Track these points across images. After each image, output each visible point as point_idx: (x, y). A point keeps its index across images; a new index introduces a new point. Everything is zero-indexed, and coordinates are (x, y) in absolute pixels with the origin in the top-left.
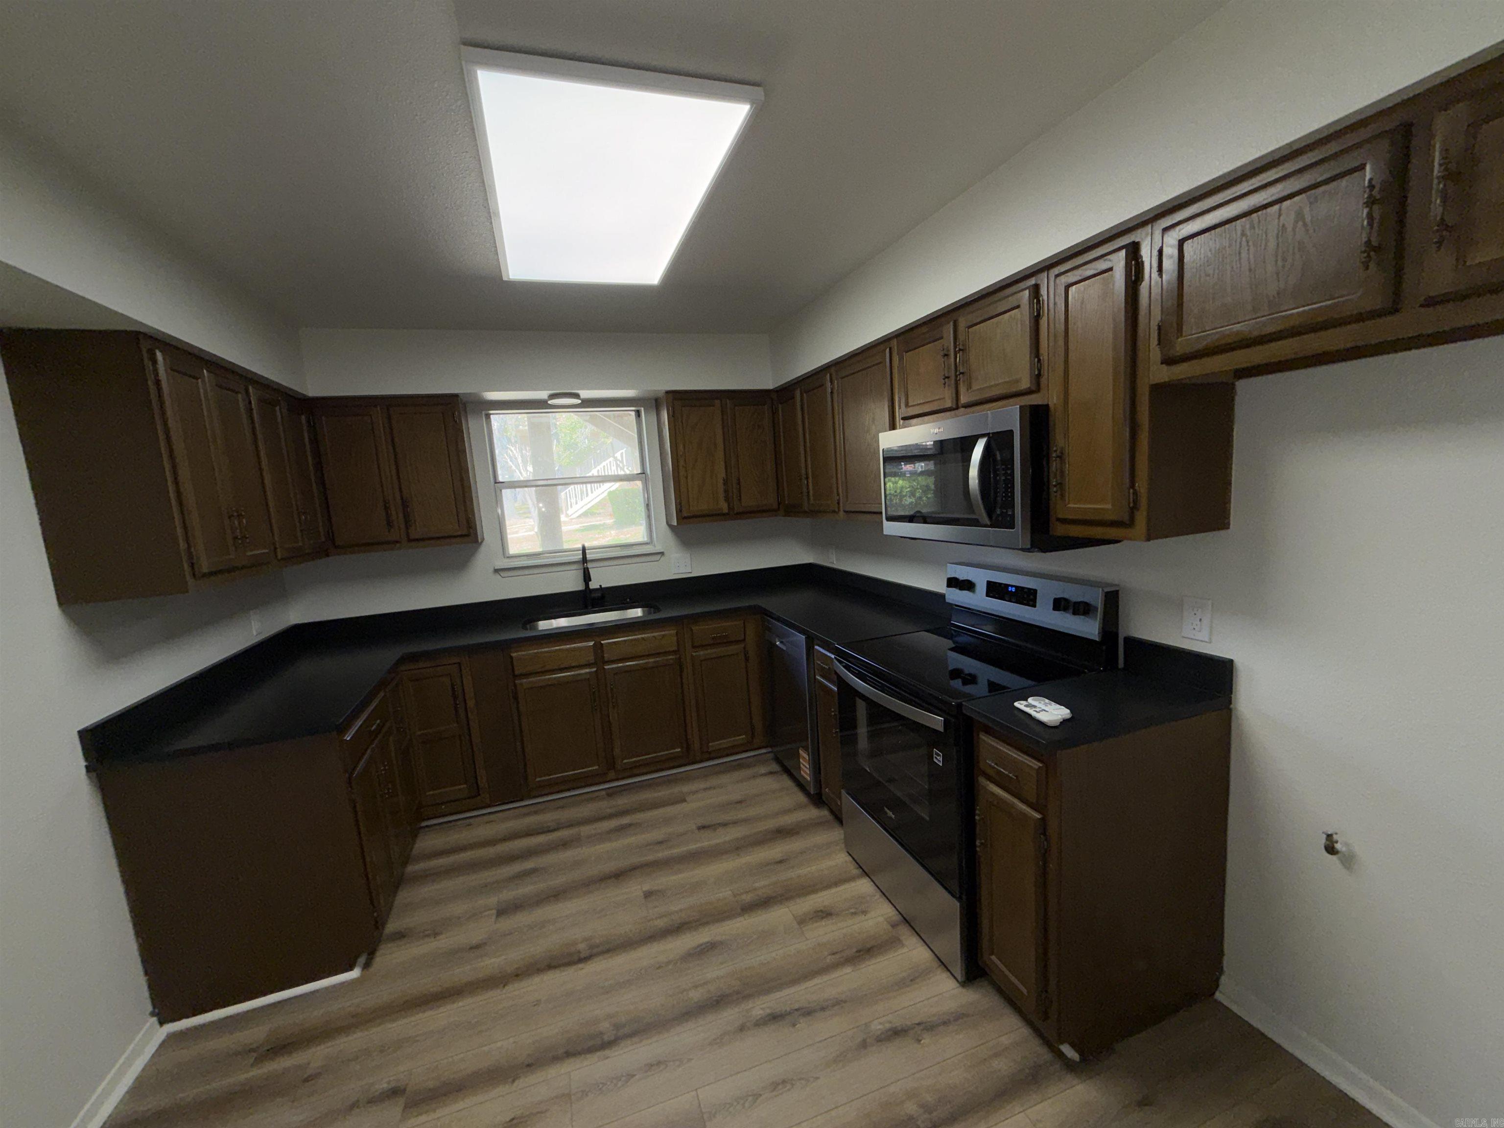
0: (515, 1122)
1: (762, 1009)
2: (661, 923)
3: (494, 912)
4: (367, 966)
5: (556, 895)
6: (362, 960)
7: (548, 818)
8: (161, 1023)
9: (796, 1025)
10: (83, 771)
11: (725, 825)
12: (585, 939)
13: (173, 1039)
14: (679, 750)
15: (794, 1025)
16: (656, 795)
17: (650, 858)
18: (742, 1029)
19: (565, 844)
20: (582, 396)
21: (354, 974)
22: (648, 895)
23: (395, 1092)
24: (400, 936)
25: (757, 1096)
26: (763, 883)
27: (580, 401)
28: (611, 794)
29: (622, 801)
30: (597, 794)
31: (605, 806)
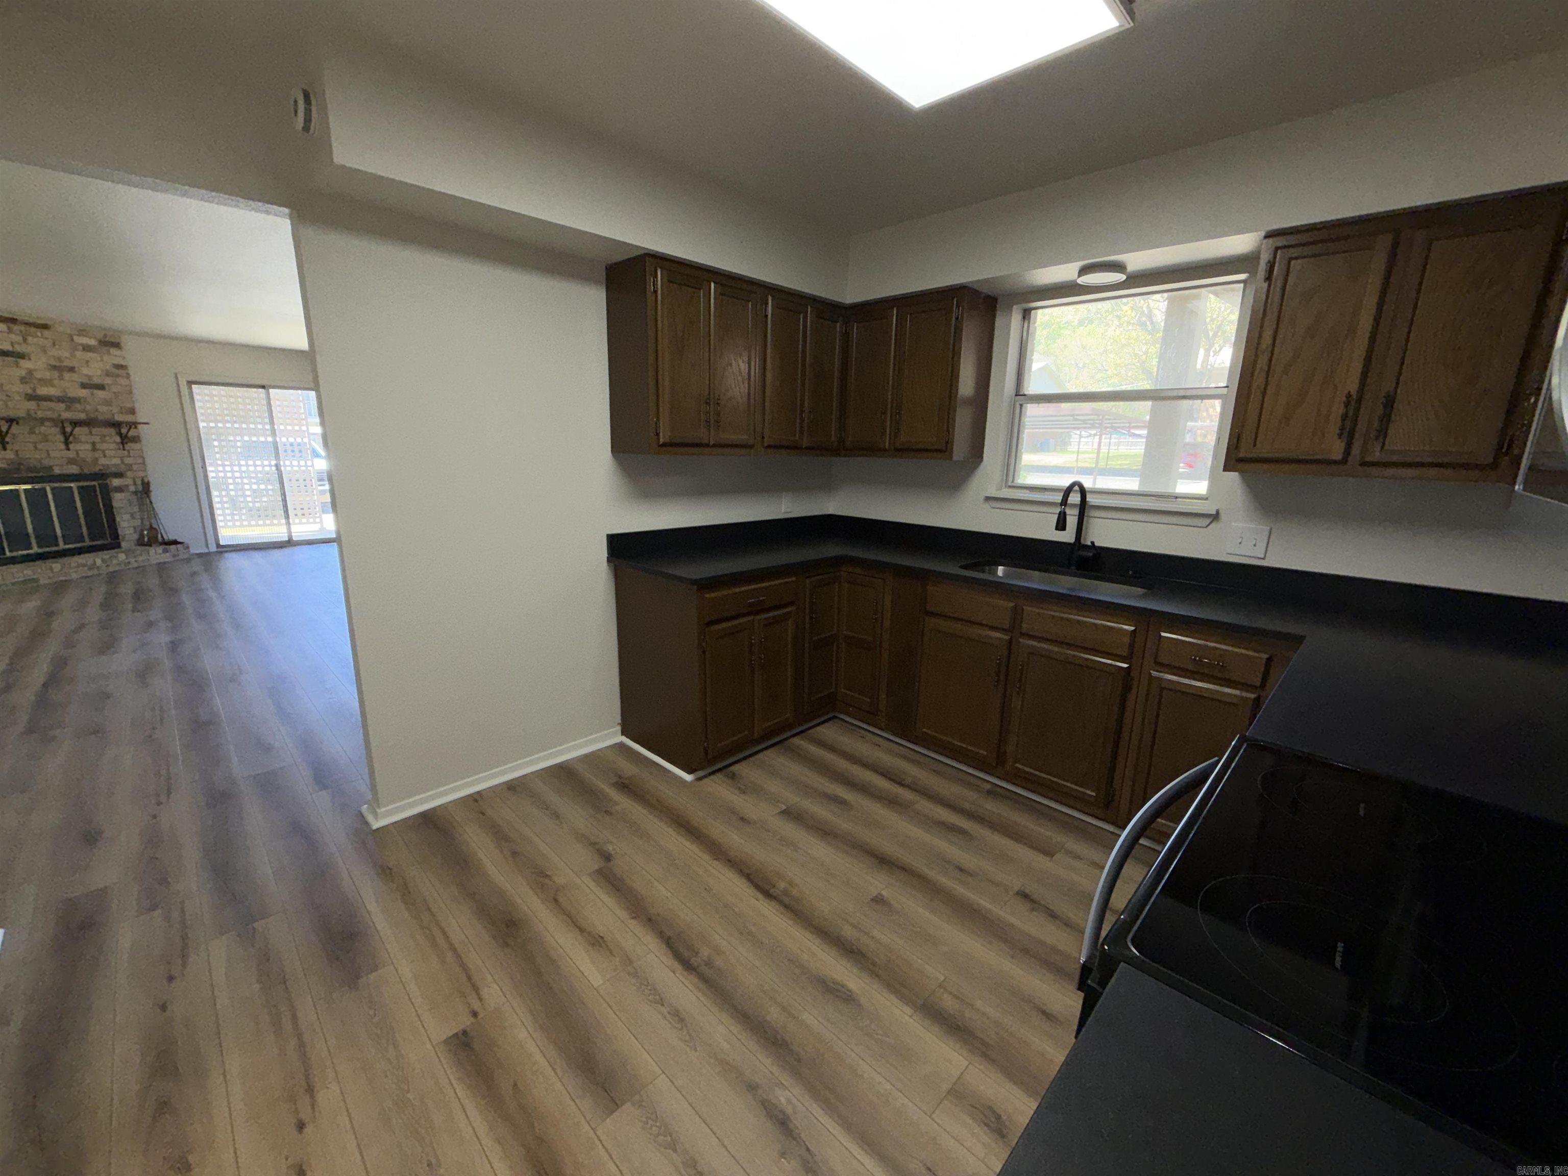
0: (600, 940)
1: (789, 1102)
2: (848, 932)
3: (784, 807)
4: (699, 779)
5: (825, 832)
6: (700, 773)
7: (913, 771)
8: (623, 734)
9: (785, 1158)
10: (606, 559)
11: (1053, 915)
12: (791, 883)
13: (621, 745)
14: (1094, 794)
15: (783, 1154)
16: (1031, 826)
17: (932, 873)
18: (752, 1088)
19: (892, 802)
20: (1131, 268)
21: (688, 777)
22: (879, 900)
23: (608, 857)
24: (733, 777)
25: (673, 1145)
26: (989, 1010)
27: (1123, 277)
28: (994, 793)
29: (991, 807)
30: (979, 783)
31: (968, 797)
